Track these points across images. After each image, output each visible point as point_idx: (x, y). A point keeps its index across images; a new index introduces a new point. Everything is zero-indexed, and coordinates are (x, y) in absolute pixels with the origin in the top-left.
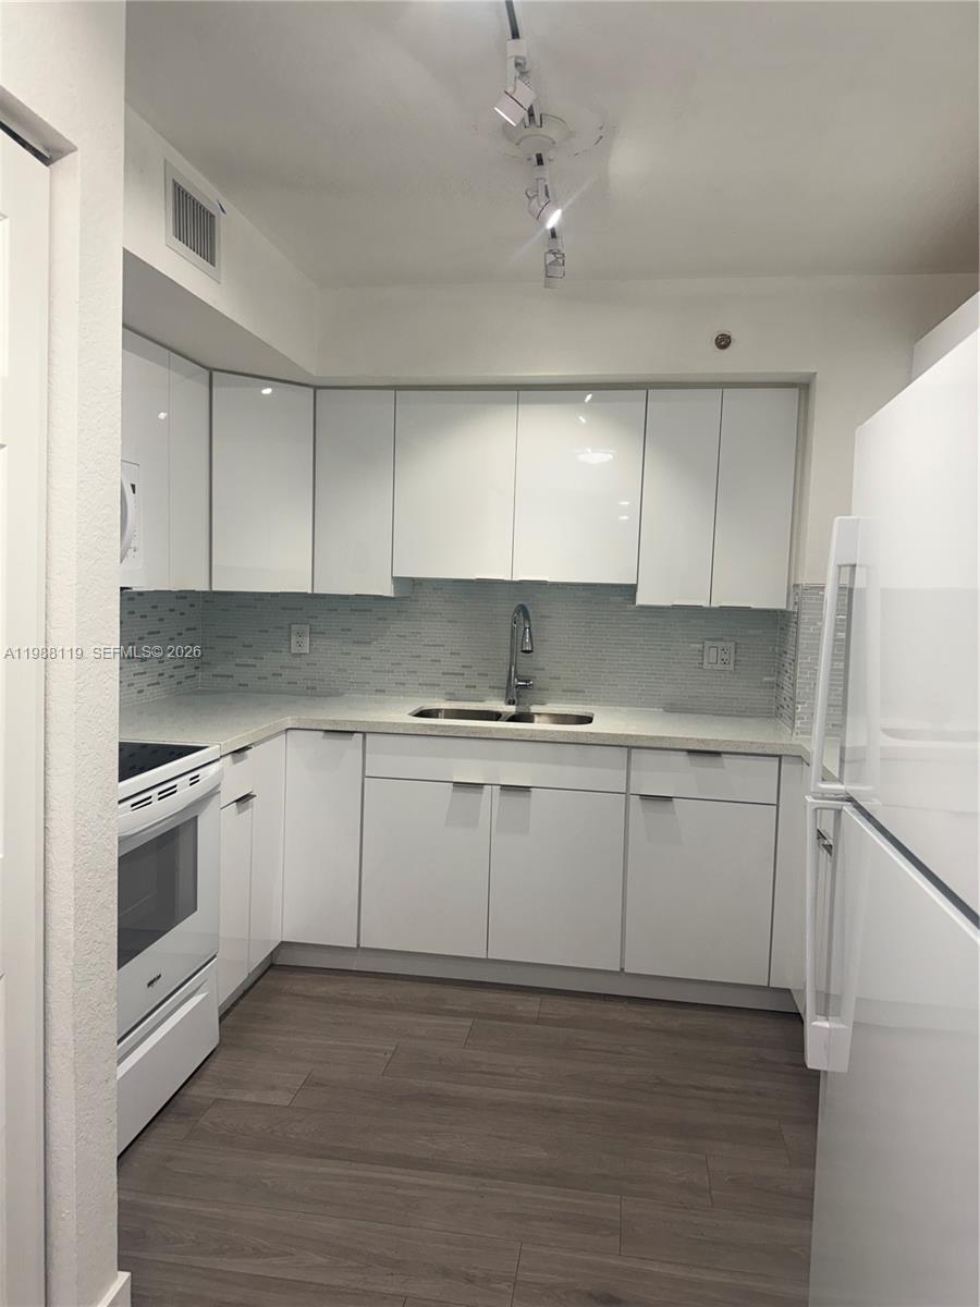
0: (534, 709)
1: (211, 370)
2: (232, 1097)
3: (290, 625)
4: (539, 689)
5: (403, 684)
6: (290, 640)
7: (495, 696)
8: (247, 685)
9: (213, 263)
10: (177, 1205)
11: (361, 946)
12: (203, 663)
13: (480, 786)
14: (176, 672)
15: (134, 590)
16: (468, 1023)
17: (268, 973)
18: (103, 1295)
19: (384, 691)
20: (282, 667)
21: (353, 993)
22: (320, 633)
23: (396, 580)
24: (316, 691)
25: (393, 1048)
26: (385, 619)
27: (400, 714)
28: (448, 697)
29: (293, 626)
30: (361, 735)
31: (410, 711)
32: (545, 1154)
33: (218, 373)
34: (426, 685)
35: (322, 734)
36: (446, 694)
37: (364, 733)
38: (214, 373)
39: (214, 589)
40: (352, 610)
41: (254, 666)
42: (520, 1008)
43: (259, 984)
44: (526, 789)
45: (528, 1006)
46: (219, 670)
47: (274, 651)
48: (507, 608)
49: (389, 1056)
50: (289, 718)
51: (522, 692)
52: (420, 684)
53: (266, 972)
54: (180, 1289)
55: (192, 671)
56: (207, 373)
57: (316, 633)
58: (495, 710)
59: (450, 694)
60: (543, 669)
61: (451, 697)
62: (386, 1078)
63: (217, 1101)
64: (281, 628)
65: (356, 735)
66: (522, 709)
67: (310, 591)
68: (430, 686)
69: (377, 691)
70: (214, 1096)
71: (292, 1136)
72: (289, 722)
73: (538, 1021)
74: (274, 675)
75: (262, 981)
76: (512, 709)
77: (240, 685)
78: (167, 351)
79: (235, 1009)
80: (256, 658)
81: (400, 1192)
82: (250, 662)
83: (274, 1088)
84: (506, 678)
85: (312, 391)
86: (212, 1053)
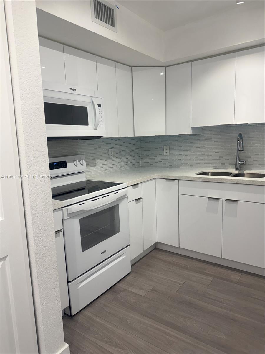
0: (246, 172)
1: (132, 67)
2: (129, 289)
3: (164, 146)
4: (249, 164)
5: (199, 164)
6: (164, 151)
7: (231, 167)
8: (153, 165)
9: (114, 26)
10: (101, 322)
11: (180, 247)
12: (141, 159)
13: (219, 199)
14: (132, 161)
15: (104, 137)
16: (211, 279)
17: (154, 251)
18: (59, 350)
19: (193, 166)
20: (162, 159)
21: (176, 261)
22: (172, 148)
23: (193, 129)
24: (171, 166)
25: (183, 283)
26: (193, 142)
27: (193, 174)
28: (214, 168)
29: (165, 146)
30: (177, 181)
31: (196, 173)
32: (225, 337)
33: (134, 67)
34: (207, 164)
35: (165, 180)
36: (214, 166)
37: (178, 180)
38: (133, 68)
39: (135, 136)
40: (182, 140)
41: (154, 159)
42: (232, 277)
43: (150, 253)
44: (236, 201)
45: (236, 277)
46: (145, 160)
47: (160, 154)
48: (235, 135)
49: (181, 286)
50: (156, 175)
51: (242, 165)
52: (205, 164)
53: (153, 250)
54: (91, 351)
55: (138, 161)
56: (131, 68)
57: (171, 148)
58: (231, 172)
59: (215, 166)
60: (250, 157)
61: (215, 168)
62: (177, 293)
63: (125, 290)
64: (162, 147)
65: (175, 180)
66: (241, 172)
67: (165, 135)
68: (208, 164)
69: (190, 166)
70: (125, 288)
71: (141, 307)
72: (156, 176)
73: (237, 283)
74: (160, 161)
75: (151, 253)
76: (237, 172)
77: (151, 165)
78: (114, 62)
79: (141, 260)
80: (155, 157)
81: (168, 337)
82: (153, 158)
83: (142, 289)
84: (235, 161)
85: (165, 68)
86: (129, 274)
